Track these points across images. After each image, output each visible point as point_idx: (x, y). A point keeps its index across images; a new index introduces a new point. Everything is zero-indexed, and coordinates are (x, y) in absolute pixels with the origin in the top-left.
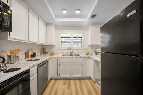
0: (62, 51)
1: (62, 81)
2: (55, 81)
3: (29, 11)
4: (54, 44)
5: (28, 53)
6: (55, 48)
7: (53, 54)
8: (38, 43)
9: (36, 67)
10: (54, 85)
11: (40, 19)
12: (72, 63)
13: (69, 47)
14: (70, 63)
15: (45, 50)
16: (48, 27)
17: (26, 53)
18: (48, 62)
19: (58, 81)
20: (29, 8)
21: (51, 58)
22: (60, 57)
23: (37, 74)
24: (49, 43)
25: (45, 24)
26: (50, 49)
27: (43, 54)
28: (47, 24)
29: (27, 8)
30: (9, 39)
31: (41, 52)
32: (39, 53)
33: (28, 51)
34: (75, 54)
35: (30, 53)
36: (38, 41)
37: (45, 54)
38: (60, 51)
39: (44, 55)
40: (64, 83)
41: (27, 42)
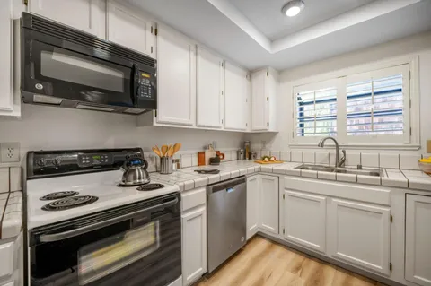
0: (300, 151)
1: (291, 257)
2: (270, 248)
3: (196, 54)
4: (271, 129)
5: (204, 153)
6: (276, 140)
7: (266, 159)
8: (222, 129)
9: (204, 190)
10: (261, 256)
11: (227, 64)
12: (334, 200)
13: (327, 135)
14: (324, 198)
15: (249, 147)
16: (254, 80)
17: (198, 153)
18: (244, 181)
19: (279, 250)
20: (196, 47)
21: (260, 171)
22: (286, 173)
23: (204, 208)
24: (258, 126)
25: (245, 73)
26: (264, 143)
27: (245, 158)
28: (251, 73)
29: (193, 47)
30: (155, 124)
31: (238, 152)
32: (234, 156)
33: (205, 148)
34: (360, 167)
35: (209, 154)
36: (223, 122)
37: (250, 158)
38: (294, 151)
39: (247, 160)
40: (298, 268)
41: (194, 127)
